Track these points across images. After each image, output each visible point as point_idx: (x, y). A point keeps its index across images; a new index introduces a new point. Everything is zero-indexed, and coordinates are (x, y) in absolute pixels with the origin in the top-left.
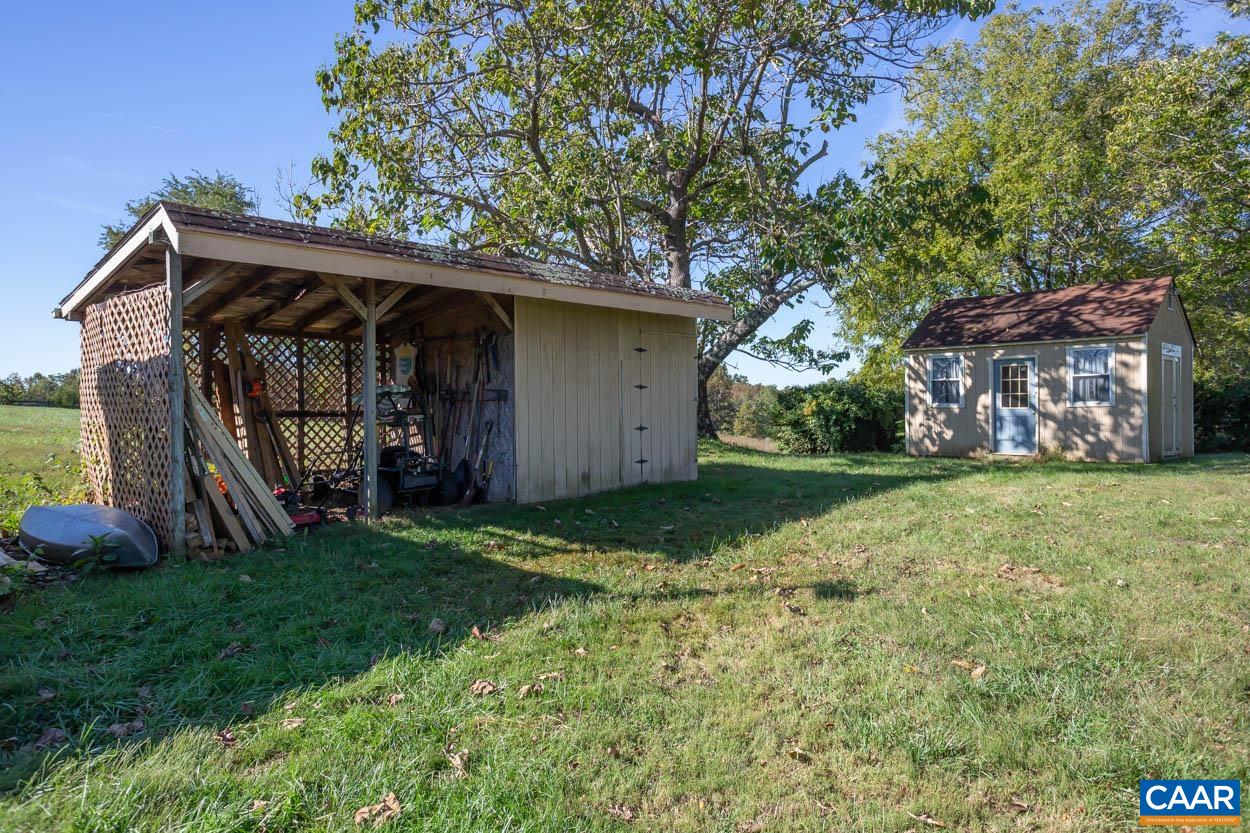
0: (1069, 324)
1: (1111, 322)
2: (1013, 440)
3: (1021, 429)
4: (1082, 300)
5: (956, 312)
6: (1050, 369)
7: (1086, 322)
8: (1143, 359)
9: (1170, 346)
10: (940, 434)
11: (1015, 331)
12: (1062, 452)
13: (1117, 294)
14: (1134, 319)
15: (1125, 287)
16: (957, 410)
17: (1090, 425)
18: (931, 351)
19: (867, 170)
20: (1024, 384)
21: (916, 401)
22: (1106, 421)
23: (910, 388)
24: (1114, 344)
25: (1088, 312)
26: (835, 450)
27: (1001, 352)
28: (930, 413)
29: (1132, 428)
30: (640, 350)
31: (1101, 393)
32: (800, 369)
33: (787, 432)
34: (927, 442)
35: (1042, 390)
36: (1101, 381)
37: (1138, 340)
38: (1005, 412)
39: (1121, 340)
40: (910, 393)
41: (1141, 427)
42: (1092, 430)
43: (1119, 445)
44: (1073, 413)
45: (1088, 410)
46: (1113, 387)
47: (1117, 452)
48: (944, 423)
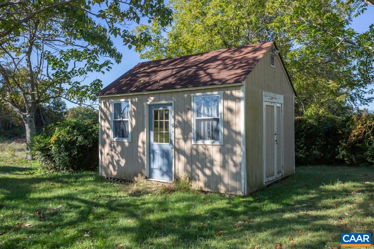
1: (224, 75)
2: (161, 169)
3: (165, 161)
4: (214, 59)
5: (142, 69)
6: (182, 113)
7: (208, 74)
8: (242, 105)
9: (272, 95)
10: (118, 162)
11: (163, 82)
12: (189, 181)
13: (236, 55)
15: (243, 49)
16: (127, 144)
17: (207, 160)
18: (113, 98)
20: (167, 123)
21: (105, 136)
22: (217, 157)
23: (101, 126)
24: (222, 92)
25: (213, 68)
27: (152, 98)
28: (112, 145)
29: (235, 165)
31: (214, 134)
34: (111, 167)
35: (176, 130)
36: (215, 123)
37: (237, 88)
38: (156, 146)
39: (227, 88)
40: (101, 129)
41: (240, 164)
42: (209, 165)
43: (227, 179)
44: (197, 150)
45: (206, 147)
46: (221, 129)
47: (225, 185)
48: (120, 154)
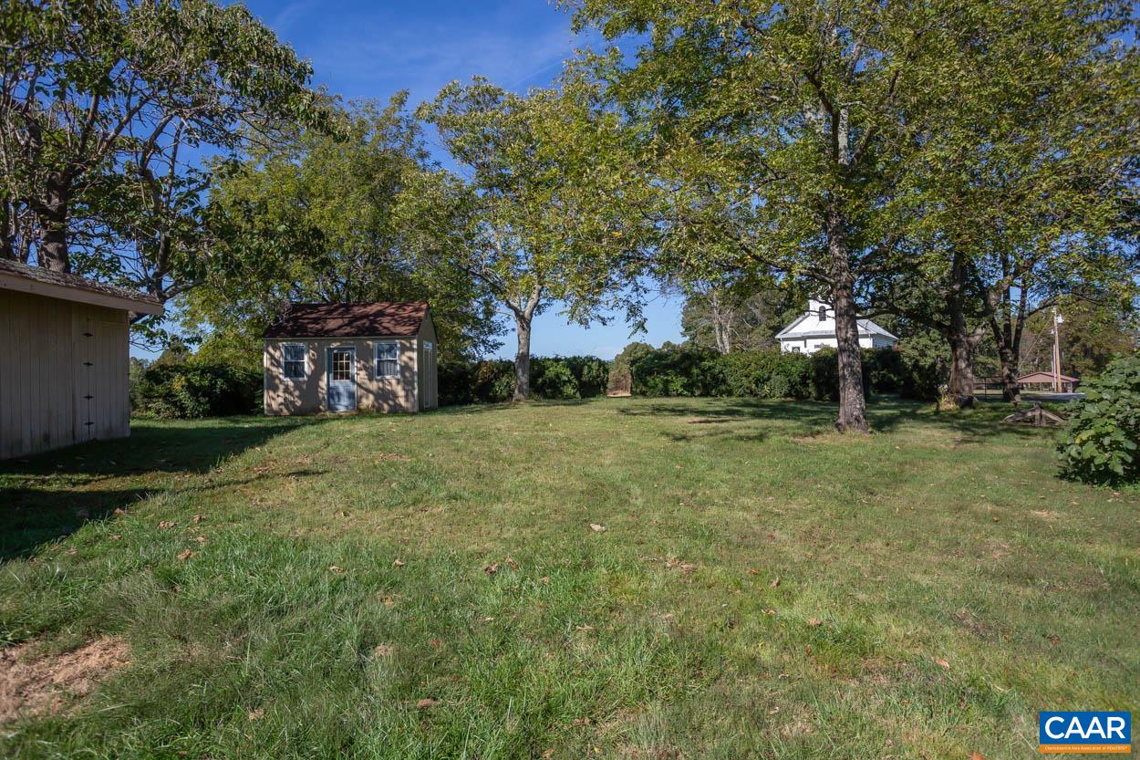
0: (377, 329)
1: (399, 329)
4: (381, 313)
5: (299, 314)
7: (385, 328)
8: (416, 353)
9: (427, 343)
11: (342, 331)
13: (401, 312)
14: (412, 328)
15: (405, 307)
18: (283, 341)
19: (235, 201)
20: (348, 365)
23: (269, 370)
25: (386, 321)
26: (204, 416)
30: (88, 335)
32: (154, 350)
33: (160, 404)
35: (361, 372)
38: (335, 383)
40: (269, 374)
